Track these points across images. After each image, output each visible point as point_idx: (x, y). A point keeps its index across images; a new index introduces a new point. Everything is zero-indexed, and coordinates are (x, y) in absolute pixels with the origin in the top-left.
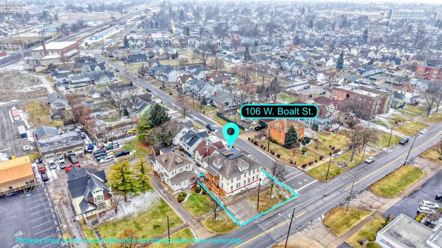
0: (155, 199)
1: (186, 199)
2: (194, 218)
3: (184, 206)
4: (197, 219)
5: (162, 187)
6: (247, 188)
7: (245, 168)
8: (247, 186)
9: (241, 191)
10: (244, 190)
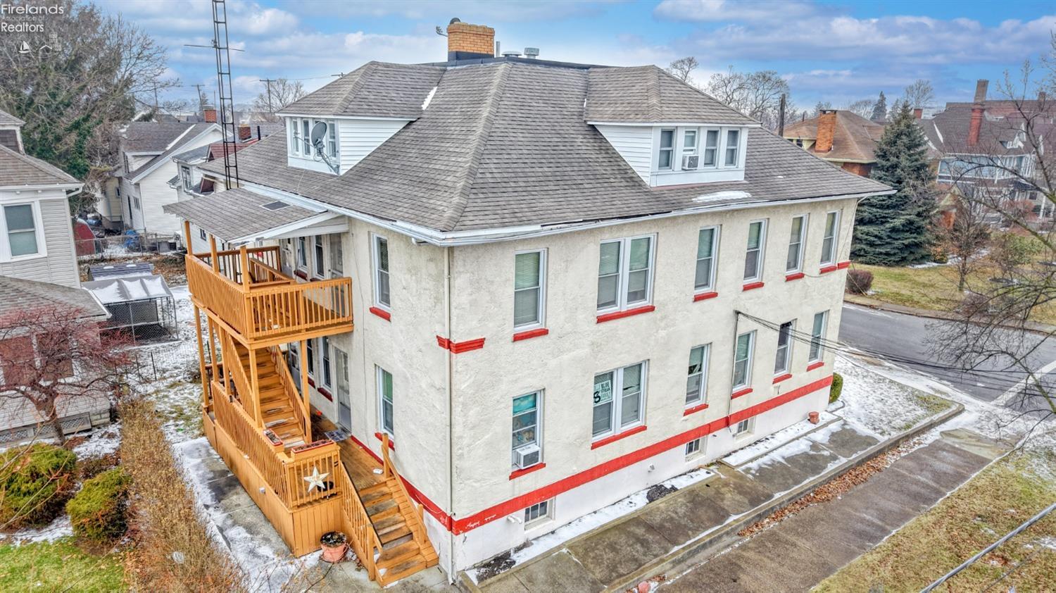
6: (719, 463)
7: (711, 161)
8: (722, 433)
9: (651, 499)
10: (682, 483)
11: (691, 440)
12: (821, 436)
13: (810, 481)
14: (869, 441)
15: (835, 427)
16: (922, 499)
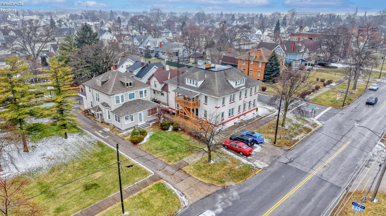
0: (87, 144)
1: (146, 139)
2: (168, 165)
3: (145, 148)
4: (175, 165)
5: (99, 128)
6: (242, 120)
7: (241, 83)
8: (242, 116)
9: (234, 124)
10: (238, 122)
11: (238, 117)
12: (255, 116)
13: (253, 121)
14: (261, 116)
15: (257, 115)
16: (266, 123)
